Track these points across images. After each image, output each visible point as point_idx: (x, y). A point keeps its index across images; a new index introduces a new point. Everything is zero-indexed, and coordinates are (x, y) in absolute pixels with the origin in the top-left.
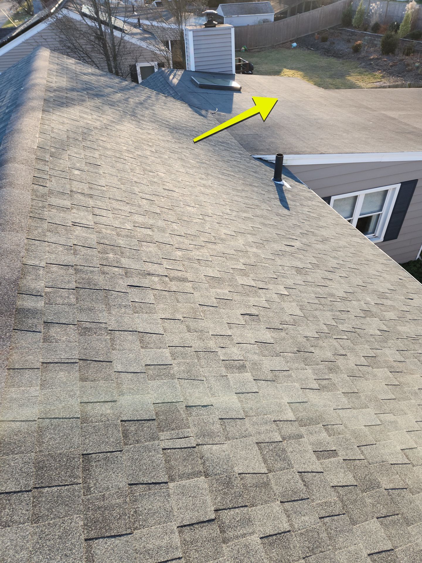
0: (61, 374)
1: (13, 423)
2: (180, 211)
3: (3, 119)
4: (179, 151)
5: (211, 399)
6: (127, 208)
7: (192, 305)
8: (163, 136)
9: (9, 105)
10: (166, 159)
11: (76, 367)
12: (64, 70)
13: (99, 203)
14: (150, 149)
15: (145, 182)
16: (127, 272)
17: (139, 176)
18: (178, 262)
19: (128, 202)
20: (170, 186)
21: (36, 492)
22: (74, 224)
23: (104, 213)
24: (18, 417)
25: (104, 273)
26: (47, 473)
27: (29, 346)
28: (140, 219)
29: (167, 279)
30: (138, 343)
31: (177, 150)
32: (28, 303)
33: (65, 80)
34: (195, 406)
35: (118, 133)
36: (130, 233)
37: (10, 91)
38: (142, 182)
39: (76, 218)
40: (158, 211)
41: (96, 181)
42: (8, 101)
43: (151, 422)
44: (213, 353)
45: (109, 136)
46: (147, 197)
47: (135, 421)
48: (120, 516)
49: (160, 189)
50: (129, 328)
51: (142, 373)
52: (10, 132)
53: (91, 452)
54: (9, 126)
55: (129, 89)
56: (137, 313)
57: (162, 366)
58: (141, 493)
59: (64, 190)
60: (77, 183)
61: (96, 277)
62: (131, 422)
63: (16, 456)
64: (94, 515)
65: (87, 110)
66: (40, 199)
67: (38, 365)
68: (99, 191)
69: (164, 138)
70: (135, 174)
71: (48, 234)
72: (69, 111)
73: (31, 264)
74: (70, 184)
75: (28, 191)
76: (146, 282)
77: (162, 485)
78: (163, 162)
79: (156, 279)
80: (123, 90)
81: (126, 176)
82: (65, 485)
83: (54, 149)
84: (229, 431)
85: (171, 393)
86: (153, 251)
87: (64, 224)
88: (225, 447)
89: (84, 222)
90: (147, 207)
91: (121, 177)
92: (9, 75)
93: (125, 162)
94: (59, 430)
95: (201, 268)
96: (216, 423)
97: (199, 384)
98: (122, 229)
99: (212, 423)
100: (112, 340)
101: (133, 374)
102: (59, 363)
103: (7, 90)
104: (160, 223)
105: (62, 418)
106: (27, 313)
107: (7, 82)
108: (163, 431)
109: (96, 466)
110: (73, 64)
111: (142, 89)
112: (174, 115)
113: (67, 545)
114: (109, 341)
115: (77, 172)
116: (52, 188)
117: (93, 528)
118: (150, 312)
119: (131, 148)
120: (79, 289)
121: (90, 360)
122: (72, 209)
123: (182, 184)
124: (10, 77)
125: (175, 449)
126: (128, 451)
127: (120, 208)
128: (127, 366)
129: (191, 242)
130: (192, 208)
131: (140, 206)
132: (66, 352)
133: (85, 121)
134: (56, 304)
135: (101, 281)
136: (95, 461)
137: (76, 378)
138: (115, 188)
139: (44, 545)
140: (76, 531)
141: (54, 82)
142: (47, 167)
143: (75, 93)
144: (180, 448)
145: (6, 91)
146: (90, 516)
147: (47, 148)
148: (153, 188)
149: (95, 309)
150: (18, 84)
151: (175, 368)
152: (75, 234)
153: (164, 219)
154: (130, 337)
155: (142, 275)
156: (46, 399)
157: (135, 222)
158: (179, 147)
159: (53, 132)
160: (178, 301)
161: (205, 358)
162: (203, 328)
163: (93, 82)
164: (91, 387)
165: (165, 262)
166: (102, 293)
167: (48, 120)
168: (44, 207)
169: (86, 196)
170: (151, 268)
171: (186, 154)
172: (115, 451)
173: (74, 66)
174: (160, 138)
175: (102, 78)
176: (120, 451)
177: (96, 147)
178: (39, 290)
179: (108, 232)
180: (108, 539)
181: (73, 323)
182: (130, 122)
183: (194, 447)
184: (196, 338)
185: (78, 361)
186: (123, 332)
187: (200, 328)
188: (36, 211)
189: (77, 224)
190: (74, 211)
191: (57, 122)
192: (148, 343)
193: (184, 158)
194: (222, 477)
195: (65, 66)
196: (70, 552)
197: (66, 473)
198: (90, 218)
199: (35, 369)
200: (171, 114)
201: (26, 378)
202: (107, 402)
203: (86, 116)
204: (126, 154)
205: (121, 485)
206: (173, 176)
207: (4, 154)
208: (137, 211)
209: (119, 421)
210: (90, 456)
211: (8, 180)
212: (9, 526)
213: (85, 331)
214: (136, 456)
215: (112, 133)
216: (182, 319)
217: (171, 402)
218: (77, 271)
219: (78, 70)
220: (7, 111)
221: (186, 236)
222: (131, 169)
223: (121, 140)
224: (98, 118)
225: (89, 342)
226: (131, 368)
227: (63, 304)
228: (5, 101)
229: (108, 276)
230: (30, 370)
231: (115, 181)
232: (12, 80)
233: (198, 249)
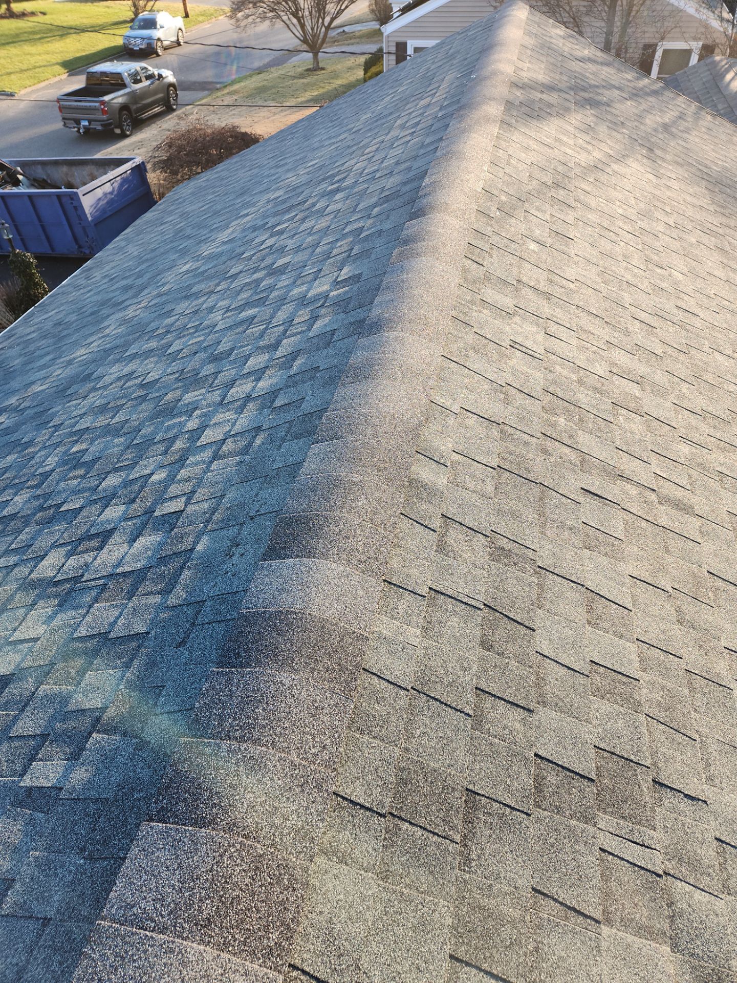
0: (454, 621)
1: (376, 679)
2: (701, 360)
3: (433, 129)
4: (720, 231)
5: (705, 787)
6: (604, 332)
7: (694, 568)
8: (693, 195)
9: (445, 103)
10: (692, 245)
11: (478, 617)
12: (545, 49)
13: (559, 314)
14: (665, 219)
15: (644, 285)
16: (585, 462)
17: (636, 270)
18: (681, 467)
19: (608, 321)
20: (690, 303)
21: (390, 822)
22: (514, 345)
23: (564, 334)
24: (385, 672)
25: (544, 451)
26: (411, 795)
27: (416, 550)
28: (623, 359)
29: (653, 496)
30: (582, 610)
31: (715, 229)
32: (425, 472)
33: (543, 66)
34: (671, 789)
35: (613, 180)
36: (600, 385)
37: (449, 78)
38: (640, 285)
39: (519, 334)
40: (659, 352)
41: (561, 268)
42: (444, 96)
43: (586, 782)
44: (721, 688)
45: (598, 184)
46: (643, 316)
47: (558, 765)
48: (512, 943)
49: (669, 306)
50: (571, 575)
51: (583, 674)
52: (445, 154)
53: (480, 792)
54: (443, 144)
55: (647, 94)
56: (589, 548)
57: (620, 676)
58: (552, 918)
59: (508, 277)
60: (530, 266)
61: (531, 456)
62: (551, 765)
63: (373, 741)
64: (469, 917)
65: (568, 127)
66: (470, 287)
67: (424, 590)
68: (563, 290)
69: (694, 201)
70: (630, 266)
71: (472, 354)
72: (541, 126)
73: (439, 403)
74: (519, 268)
75: (457, 269)
76: (614, 491)
77: (588, 920)
78: (684, 249)
79: (633, 491)
80: (636, 94)
81: (614, 268)
82: (434, 834)
83: (506, 196)
84: (732, 875)
85: (630, 740)
86: (636, 431)
87: (497, 342)
88: (719, 905)
89: (528, 344)
90: (640, 339)
91: (605, 268)
92: (450, 49)
93: (616, 239)
94: (438, 724)
95: (723, 493)
96: (708, 844)
97: (684, 743)
98: (588, 373)
99: (700, 839)
100: (540, 586)
101: (566, 670)
102: (454, 598)
103: (443, 75)
104: (660, 377)
105: (446, 704)
106: (422, 489)
107: (445, 61)
108: (605, 812)
109: (485, 822)
110: (560, 36)
111: (671, 95)
112: (722, 155)
113: (422, 949)
114: (535, 588)
115: (533, 246)
116: (491, 269)
117: (466, 941)
118: (615, 555)
119: (632, 213)
120: (502, 471)
121: (501, 613)
122: (514, 315)
123: (714, 304)
124: (451, 51)
125: (623, 859)
126: (539, 820)
127: (591, 329)
128: (557, 648)
129: (712, 431)
130: (727, 358)
131: (627, 333)
132: (466, 582)
133: (563, 148)
134: (463, 487)
135: (538, 465)
136: (484, 812)
137: (474, 637)
138: (589, 289)
139: (390, 928)
140: (439, 931)
141: (526, 69)
142: (489, 228)
143: (555, 95)
144: (631, 863)
145: (441, 77)
146: (463, 915)
147: (495, 192)
148: (657, 300)
149: (521, 517)
150: (466, 66)
151: (644, 691)
152: (511, 363)
153: (668, 369)
154: (571, 593)
155: (608, 474)
156: (427, 656)
157: (613, 364)
158: (721, 224)
159: (509, 164)
160: (667, 551)
161: (704, 693)
162: (708, 626)
163: (588, 74)
164: (496, 666)
165: (654, 459)
166: (536, 490)
167: (505, 140)
168: (472, 302)
169: (541, 296)
170: (629, 466)
171: (733, 241)
172: (519, 810)
173: (562, 40)
174: (689, 198)
175: (605, 68)
176: (527, 814)
177: (571, 201)
178: (444, 454)
179: (565, 373)
180: (485, 976)
181: (484, 532)
182: (637, 160)
183: (659, 876)
184: (692, 643)
185: (482, 607)
186: (560, 578)
187: (702, 623)
188: (461, 308)
189: (517, 346)
190: (517, 319)
191: (518, 145)
192: (600, 618)
193: (727, 248)
194: (705, 967)
195: (548, 39)
196: (424, 965)
197: (438, 811)
198: (540, 340)
199: (419, 595)
200: (716, 152)
201: (404, 606)
202: (518, 706)
203: (565, 139)
204: (621, 224)
205: (519, 883)
206: (699, 283)
207: (430, 194)
208: (621, 341)
209: (532, 753)
210: (478, 797)
211: (430, 244)
212: (346, 864)
213: (499, 554)
214: (551, 837)
215: (604, 178)
216: (671, 590)
217: (627, 759)
218: (504, 435)
219: (566, 49)
220: (440, 114)
221: (703, 415)
222: (624, 256)
223: (617, 194)
224: (585, 146)
225: (504, 577)
226: (564, 656)
227: (473, 491)
228: (437, 95)
229: (552, 460)
230: (412, 594)
231: (592, 274)
232: (454, 58)
233: (724, 450)
